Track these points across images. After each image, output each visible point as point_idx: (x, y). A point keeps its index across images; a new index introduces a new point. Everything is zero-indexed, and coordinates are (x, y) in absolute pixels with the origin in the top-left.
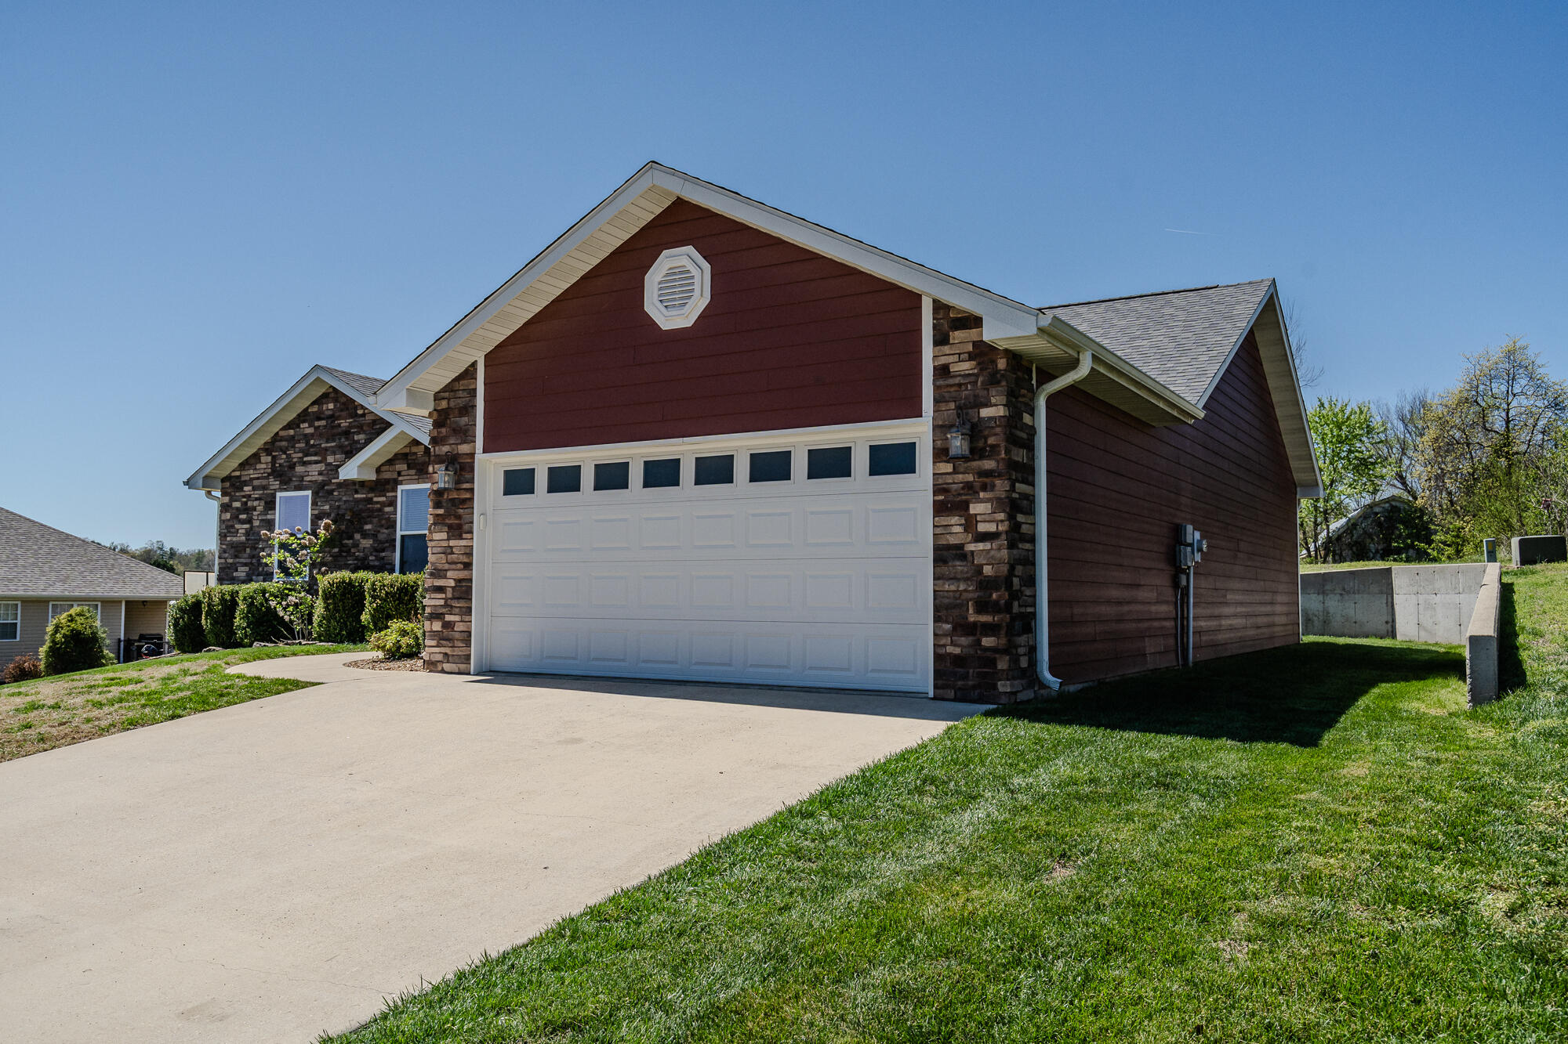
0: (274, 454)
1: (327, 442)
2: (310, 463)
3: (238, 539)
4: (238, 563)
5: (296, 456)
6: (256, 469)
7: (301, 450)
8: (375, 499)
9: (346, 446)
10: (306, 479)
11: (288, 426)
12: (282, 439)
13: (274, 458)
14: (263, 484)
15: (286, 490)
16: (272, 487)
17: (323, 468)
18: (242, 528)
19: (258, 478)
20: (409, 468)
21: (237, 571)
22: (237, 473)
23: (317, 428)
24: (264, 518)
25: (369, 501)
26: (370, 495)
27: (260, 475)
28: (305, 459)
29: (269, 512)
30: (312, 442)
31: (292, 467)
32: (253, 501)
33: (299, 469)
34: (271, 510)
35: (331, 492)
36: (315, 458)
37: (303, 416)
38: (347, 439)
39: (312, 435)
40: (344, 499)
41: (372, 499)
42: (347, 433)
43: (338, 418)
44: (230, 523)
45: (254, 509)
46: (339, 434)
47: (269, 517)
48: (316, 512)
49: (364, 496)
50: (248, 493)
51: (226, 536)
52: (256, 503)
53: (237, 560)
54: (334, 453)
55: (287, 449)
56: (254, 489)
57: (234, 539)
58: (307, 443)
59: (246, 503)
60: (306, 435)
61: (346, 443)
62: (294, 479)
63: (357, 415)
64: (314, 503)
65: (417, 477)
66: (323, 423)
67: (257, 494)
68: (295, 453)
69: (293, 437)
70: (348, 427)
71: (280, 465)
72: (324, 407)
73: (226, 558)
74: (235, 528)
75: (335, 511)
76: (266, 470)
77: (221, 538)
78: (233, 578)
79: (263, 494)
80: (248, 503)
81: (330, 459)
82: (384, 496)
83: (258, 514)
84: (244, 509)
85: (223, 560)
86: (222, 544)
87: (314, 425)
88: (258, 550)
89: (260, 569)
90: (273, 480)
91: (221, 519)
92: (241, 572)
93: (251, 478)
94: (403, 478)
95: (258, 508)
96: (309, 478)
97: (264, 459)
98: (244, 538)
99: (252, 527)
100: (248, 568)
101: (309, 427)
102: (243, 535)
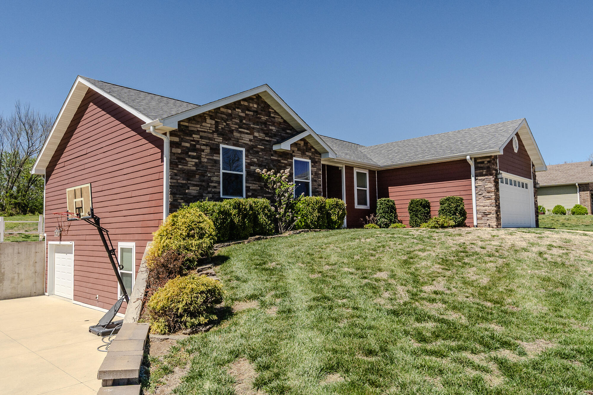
0: (216, 120)
1: (254, 124)
2: (243, 133)
3: (188, 168)
4: (190, 184)
5: (234, 127)
6: (202, 125)
7: (236, 124)
8: (282, 161)
9: (265, 130)
10: (240, 141)
11: (227, 107)
12: (223, 113)
13: (217, 124)
14: (209, 136)
15: (227, 144)
16: (216, 140)
17: (252, 138)
18: (192, 162)
19: (205, 132)
20: (298, 150)
21: (188, 189)
22: (187, 124)
23: (246, 114)
24: (210, 157)
25: (279, 161)
26: (279, 159)
27: (206, 130)
28: (240, 130)
30: (244, 121)
31: (232, 131)
32: (201, 145)
33: (236, 134)
34: (216, 154)
35: (257, 152)
36: (246, 131)
37: (237, 105)
38: (266, 127)
39: (244, 118)
40: (265, 157)
41: (280, 160)
42: (265, 123)
43: (260, 114)
44: (182, 156)
45: (203, 151)
46: (261, 123)
47: (214, 158)
48: (249, 161)
49: (277, 158)
50: (197, 139)
51: (177, 165)
52: (203, 147)
53: (189, 182)
54: (258, 132)
55: (227, 120)
56: (201, 137)
57: (185, 167)
58: (241, 121)
59: (195, 145)
60: (240, 116)
61: (265, 129)
62: (233, 139)
63: (270, 116)
64: (246, 156)
65: (301, 155)
66: (251, 113)
67: (204, 142)
68: (232, 124)
69: (230, 115)
70: (266, 121)
71: (222, 128)
72: (251, 105)
73: (178, 180)
74: (186, 160)
75: (261, 163)
76: (211, 128)
77: (172, 165)
78: (186, 194)
79: (209, 143)
80: (197, 146)
81: (256, 134)
82: (287, 160)
83: (206, 155)
84: (193, 148)
85: (175, 181)
86: (173, 169)
87: (245, 113)
88: (208, 177)
89: (209, 189)
90: (217, 136)
91: (171, 152)
92: (193, 191)
93: (198, 130)
94: (295, 154)
95: (205, 151)
96: (243, 141)
97: (208, 121)
98: (195, 168)
99: (200, 162)
100: (199, 188)
101: (242, 112)
102: (193, 166)
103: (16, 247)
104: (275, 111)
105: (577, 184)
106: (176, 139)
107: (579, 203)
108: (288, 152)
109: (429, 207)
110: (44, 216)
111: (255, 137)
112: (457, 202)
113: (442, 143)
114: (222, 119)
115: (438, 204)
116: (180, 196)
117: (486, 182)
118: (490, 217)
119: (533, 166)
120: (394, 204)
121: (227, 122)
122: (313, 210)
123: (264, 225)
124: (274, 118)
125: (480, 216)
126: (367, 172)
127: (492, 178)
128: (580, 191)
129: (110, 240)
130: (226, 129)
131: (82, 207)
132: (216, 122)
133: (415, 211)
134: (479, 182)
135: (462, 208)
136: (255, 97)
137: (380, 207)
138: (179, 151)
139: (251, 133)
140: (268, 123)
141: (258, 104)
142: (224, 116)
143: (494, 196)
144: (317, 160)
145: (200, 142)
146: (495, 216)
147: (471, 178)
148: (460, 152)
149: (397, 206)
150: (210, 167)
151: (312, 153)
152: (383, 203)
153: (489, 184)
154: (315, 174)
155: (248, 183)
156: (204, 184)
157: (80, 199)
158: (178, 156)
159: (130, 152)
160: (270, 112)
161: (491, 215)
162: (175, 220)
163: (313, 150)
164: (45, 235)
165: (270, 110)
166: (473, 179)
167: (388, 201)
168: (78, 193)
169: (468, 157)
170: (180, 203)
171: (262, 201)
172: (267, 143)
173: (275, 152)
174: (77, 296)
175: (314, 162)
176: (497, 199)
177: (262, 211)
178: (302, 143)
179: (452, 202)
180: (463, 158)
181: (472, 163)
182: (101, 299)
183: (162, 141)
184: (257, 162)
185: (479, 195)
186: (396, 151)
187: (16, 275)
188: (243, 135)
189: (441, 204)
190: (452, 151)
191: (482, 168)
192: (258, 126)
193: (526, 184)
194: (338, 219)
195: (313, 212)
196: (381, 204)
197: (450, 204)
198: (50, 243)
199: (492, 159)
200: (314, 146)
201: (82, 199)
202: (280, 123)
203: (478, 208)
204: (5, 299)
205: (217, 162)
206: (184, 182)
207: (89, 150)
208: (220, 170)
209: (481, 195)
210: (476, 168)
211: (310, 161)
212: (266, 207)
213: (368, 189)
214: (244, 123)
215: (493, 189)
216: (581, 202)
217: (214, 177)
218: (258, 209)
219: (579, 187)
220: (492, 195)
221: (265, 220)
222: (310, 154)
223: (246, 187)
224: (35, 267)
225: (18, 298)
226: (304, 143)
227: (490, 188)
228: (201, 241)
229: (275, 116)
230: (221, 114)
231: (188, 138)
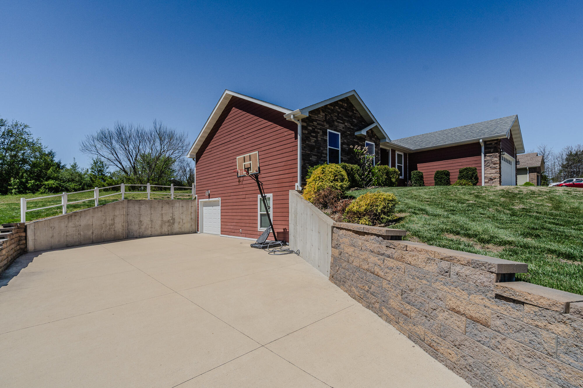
0: (325, 113)
1: (345, 117)
4: (312, 154)
5: (335, 118)
6: (318, 116)
7: (336, 116)
10: (338, 128)
11: (331, 104)
12: (329, 109)
14: (322, 123)
15: (331, 130)
16: (325, 126)
18: (313, 140)
19: (320, 120)
20: (369, 136)
21: (311, 157)
23: (341, 111)
24: (322, 137)
26: (358, 141)
27: (320, 119)
28: (338, 120)
29: (325, 136)
31: (333, 121)
32: (318, 129)
33: (335, 123)
35: (347, 136)
36: (341, 121)
37: (336, 103)
38: (351, 119)
39: (340, 113)
42: (350, 117)
43: (348, 111)
44: (308, 135)
45: (319, 133)
47: (324, 138)
48: (342, 142)
49: (356, 141)
50: (315, 125)
52: (319, 131)
53: (312, 153)
54: (347, 122)
55: (331, 113)
56: (318, 124)
57: (310, 143)
58: (338, 115)
59: (314, 129)
60: (338, 111)
61: (351, 121)
62: (334, 126)
63: (353, 112)
64: (341, 138)
65: (370, 139)
66: (344, 110)
67: (319, 127)
68: (334, 116)
69: (332, 110)
70: (351, 115)
71: (329, 119)
72: (344, 104)
73: (306, 151)
74: (310, 138)
75: (348, 143)
76: (323, 118)
77: (303, 141)
78: (310, 160)
79: (322, 128)
80: (316, 129)
81: (346, 124)
82: (362, 143)
83: (320, 136)
84: (313, 131)
85: (304, 151)
86: (303, 144)
87: (340, 109)
88: (321, 150)
89: (322, 158)
90: (325, 123)
91: (302, 133)
92: (314, 158)
93: (316, 119)
94: (367, 139)
95: (320, 133)
96: (339, 128)
97: (321, 113)
98: (314, 144)
99: (317, 140)
100: (316, 157)
101: (339, 109)
102: (314, 142)
103: (181, 203)
104: (356, 109)
105: (528, 168)
106: (305, 124)
107: (528, 181)
108: (363, 137)
109: (449, 175)
110: (195, 184)
111: (345, 126)
112: (473, 171)
113: (455, 133)
114: (329, 112)
115: (458, 174)
116: (307, 162)
117: (493, 157)
118: (495, 181)
119: (516, 149)
120: (423, 174)
121: (331, 115)
122: (383, 174)
123: (358, 181)
124: (355, 113)
125: (487, 180)
126: (402, 154)
127: (497, 154)
128: (529, 173)
129: (263, 189)
130: (331, 119)
131: (250, 167)
132: (325, 114)
133: (439, 178)
134: (487, 158)
135: (477, 175)
136: (345, 99)
137: (413, 176)
138: (306, 132)
139: (343, 123)
140: (353, 117)
141: (347, 104)
142: (330, 111)
143: (499, 167)
144: (378, 143)
145: (317, 127)
146: (499, 180)
147: (481, 155)
148: (474, 138)
149: (424, 177)
150: (322, 144)
151: (375, 138)
152: (415, 174)
153: (495, 158)
154: (377, 153)
155: (343, 156)
156: (319, 154)
157: (249, 162)
158: (306, 135)
159: (268, 136)
160: (353, 110)
161: (496, 180)
162: (324, 170)
163: (376, 137)
164: (196, 196)
165: (354, 108)
166: (483, 155)
167: (419, 172)
168: (246, 159)
169: (481, 141)
170: (307, 166)
171: (355, 167)
172: (352, 130)
173: (356, 136)
174: (223, 232)
175: (377, 145)
176: (500, 169)
177: (357, 172)
178: (370, 131)
179: (470, 171)
180: (477, 141)
181: (482, 145)
182: (244, 232)
183: (297, 125)
184: (346, 142)
185: (487, 166)
186: (420, 141)
187: (181, 220)
188: (340, 124)
189: (460, 173)
190: (467, 138)
191: (491, 148)
192: (347, 118)
193: (511, 162)
194: (395, 181)
195: (382, 175)
196: (414, 174)
197: (468, 172)
198: (200, 200)
199: (498, 141)
200: (376, 134)
201: (251, 162)
202: (359, 117)
203: (485, 175)
204: (175, 234)
205: (326, 140)
206: (309, 152)
207: (232, 139)
208: (327, 146)
209: (488, 166)
210: (485, 148)
211: (374, 144)
212: (358, 170)
213: (403, 165)
214: (340, 116)
215: (498, 162)
216: (529, 180)
217: (324, 150)
218: (354, 171)
219: (529, 170)
220: (497, 166)
221: (358, 178)
222: (374, 139)
223: (341, 158)
224: (191, 215)
225: (182, 234)
226: (371, 132)
227: (496, 161)
228: (342, 183)
229: (357, 113)
230: (328, 109)
231: (311, 124)
